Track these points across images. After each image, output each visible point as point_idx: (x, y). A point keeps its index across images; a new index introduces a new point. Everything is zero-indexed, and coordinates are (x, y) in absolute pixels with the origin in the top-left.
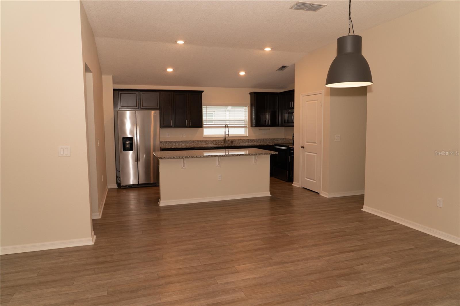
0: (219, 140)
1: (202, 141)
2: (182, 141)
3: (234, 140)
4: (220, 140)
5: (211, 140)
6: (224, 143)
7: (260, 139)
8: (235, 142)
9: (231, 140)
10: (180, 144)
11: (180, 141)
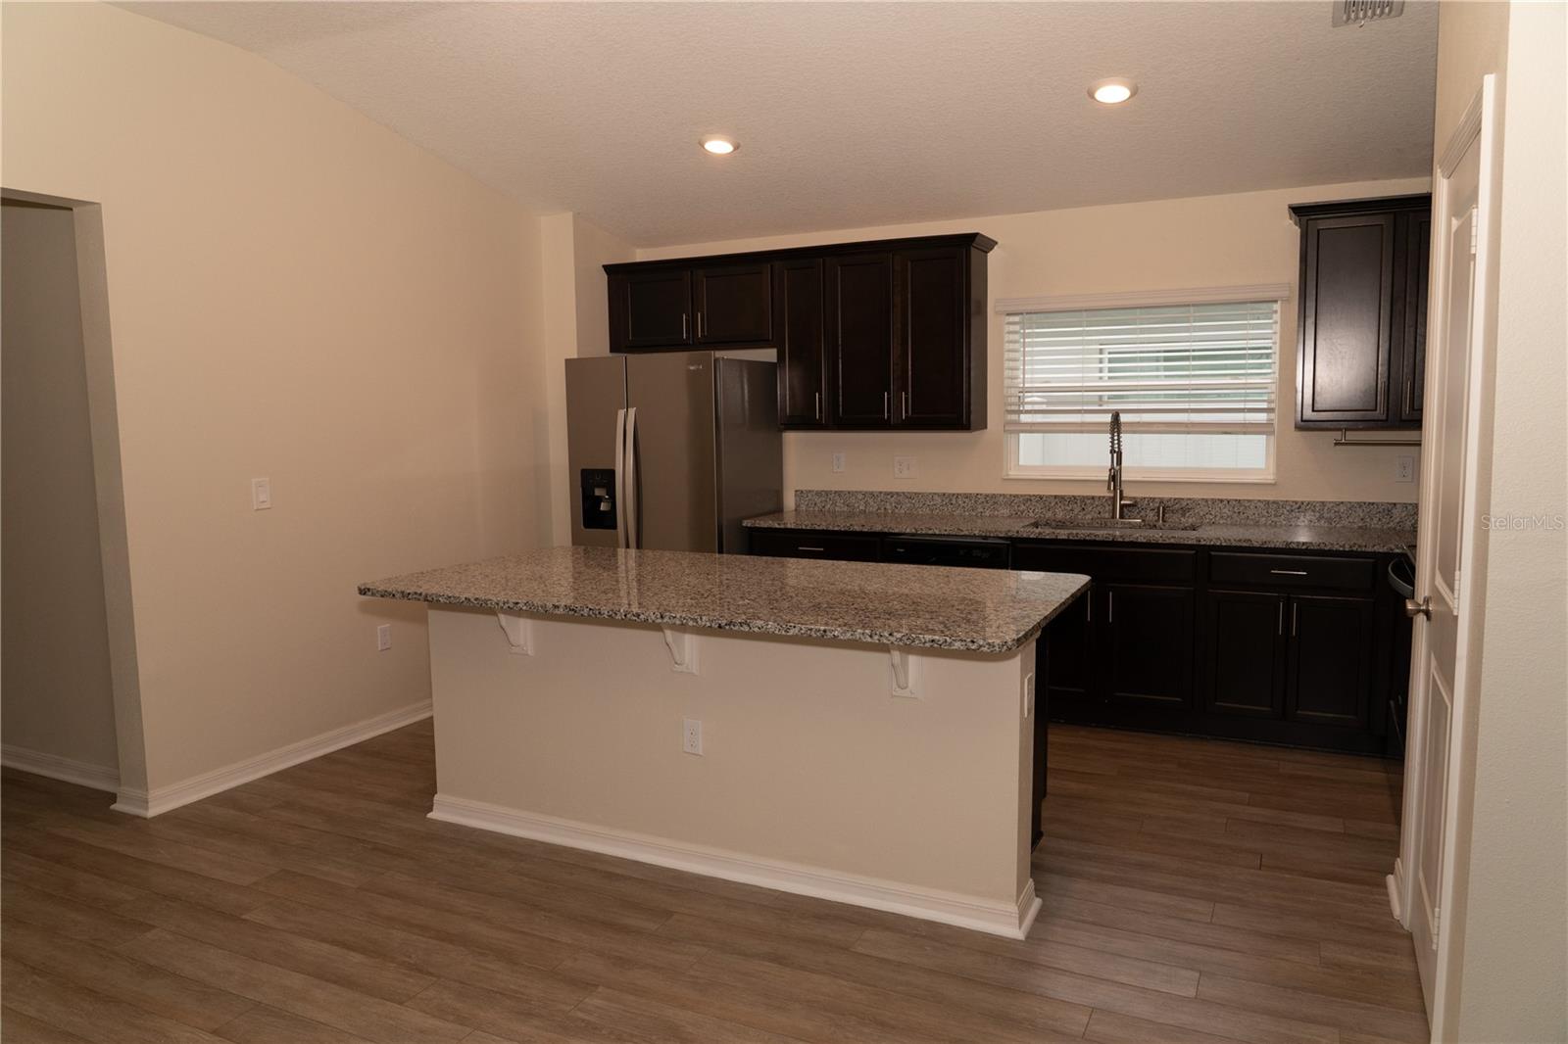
0: (1083, 499)
1: (992, 499)
2: (897, 493)
3: (1178, 500)
4: (1093, 498)
5: (1041, 497)
6: (1114, 517)
7: (1360, 505)
8: (1184, 511)
9: (1162, 501)
10: (888, 507)
11: (887, 494)
